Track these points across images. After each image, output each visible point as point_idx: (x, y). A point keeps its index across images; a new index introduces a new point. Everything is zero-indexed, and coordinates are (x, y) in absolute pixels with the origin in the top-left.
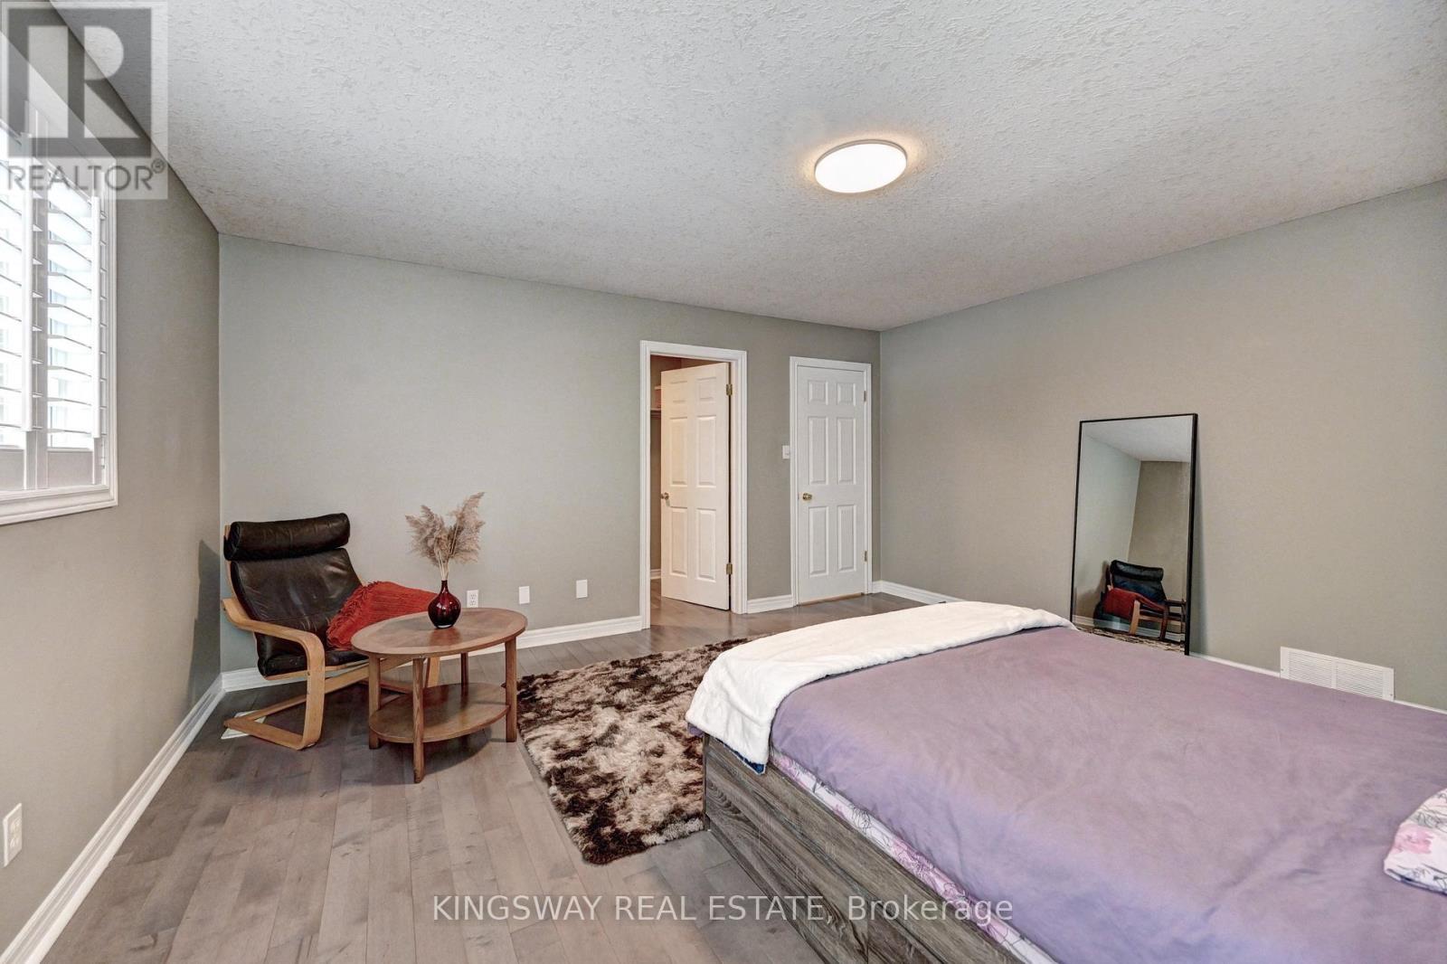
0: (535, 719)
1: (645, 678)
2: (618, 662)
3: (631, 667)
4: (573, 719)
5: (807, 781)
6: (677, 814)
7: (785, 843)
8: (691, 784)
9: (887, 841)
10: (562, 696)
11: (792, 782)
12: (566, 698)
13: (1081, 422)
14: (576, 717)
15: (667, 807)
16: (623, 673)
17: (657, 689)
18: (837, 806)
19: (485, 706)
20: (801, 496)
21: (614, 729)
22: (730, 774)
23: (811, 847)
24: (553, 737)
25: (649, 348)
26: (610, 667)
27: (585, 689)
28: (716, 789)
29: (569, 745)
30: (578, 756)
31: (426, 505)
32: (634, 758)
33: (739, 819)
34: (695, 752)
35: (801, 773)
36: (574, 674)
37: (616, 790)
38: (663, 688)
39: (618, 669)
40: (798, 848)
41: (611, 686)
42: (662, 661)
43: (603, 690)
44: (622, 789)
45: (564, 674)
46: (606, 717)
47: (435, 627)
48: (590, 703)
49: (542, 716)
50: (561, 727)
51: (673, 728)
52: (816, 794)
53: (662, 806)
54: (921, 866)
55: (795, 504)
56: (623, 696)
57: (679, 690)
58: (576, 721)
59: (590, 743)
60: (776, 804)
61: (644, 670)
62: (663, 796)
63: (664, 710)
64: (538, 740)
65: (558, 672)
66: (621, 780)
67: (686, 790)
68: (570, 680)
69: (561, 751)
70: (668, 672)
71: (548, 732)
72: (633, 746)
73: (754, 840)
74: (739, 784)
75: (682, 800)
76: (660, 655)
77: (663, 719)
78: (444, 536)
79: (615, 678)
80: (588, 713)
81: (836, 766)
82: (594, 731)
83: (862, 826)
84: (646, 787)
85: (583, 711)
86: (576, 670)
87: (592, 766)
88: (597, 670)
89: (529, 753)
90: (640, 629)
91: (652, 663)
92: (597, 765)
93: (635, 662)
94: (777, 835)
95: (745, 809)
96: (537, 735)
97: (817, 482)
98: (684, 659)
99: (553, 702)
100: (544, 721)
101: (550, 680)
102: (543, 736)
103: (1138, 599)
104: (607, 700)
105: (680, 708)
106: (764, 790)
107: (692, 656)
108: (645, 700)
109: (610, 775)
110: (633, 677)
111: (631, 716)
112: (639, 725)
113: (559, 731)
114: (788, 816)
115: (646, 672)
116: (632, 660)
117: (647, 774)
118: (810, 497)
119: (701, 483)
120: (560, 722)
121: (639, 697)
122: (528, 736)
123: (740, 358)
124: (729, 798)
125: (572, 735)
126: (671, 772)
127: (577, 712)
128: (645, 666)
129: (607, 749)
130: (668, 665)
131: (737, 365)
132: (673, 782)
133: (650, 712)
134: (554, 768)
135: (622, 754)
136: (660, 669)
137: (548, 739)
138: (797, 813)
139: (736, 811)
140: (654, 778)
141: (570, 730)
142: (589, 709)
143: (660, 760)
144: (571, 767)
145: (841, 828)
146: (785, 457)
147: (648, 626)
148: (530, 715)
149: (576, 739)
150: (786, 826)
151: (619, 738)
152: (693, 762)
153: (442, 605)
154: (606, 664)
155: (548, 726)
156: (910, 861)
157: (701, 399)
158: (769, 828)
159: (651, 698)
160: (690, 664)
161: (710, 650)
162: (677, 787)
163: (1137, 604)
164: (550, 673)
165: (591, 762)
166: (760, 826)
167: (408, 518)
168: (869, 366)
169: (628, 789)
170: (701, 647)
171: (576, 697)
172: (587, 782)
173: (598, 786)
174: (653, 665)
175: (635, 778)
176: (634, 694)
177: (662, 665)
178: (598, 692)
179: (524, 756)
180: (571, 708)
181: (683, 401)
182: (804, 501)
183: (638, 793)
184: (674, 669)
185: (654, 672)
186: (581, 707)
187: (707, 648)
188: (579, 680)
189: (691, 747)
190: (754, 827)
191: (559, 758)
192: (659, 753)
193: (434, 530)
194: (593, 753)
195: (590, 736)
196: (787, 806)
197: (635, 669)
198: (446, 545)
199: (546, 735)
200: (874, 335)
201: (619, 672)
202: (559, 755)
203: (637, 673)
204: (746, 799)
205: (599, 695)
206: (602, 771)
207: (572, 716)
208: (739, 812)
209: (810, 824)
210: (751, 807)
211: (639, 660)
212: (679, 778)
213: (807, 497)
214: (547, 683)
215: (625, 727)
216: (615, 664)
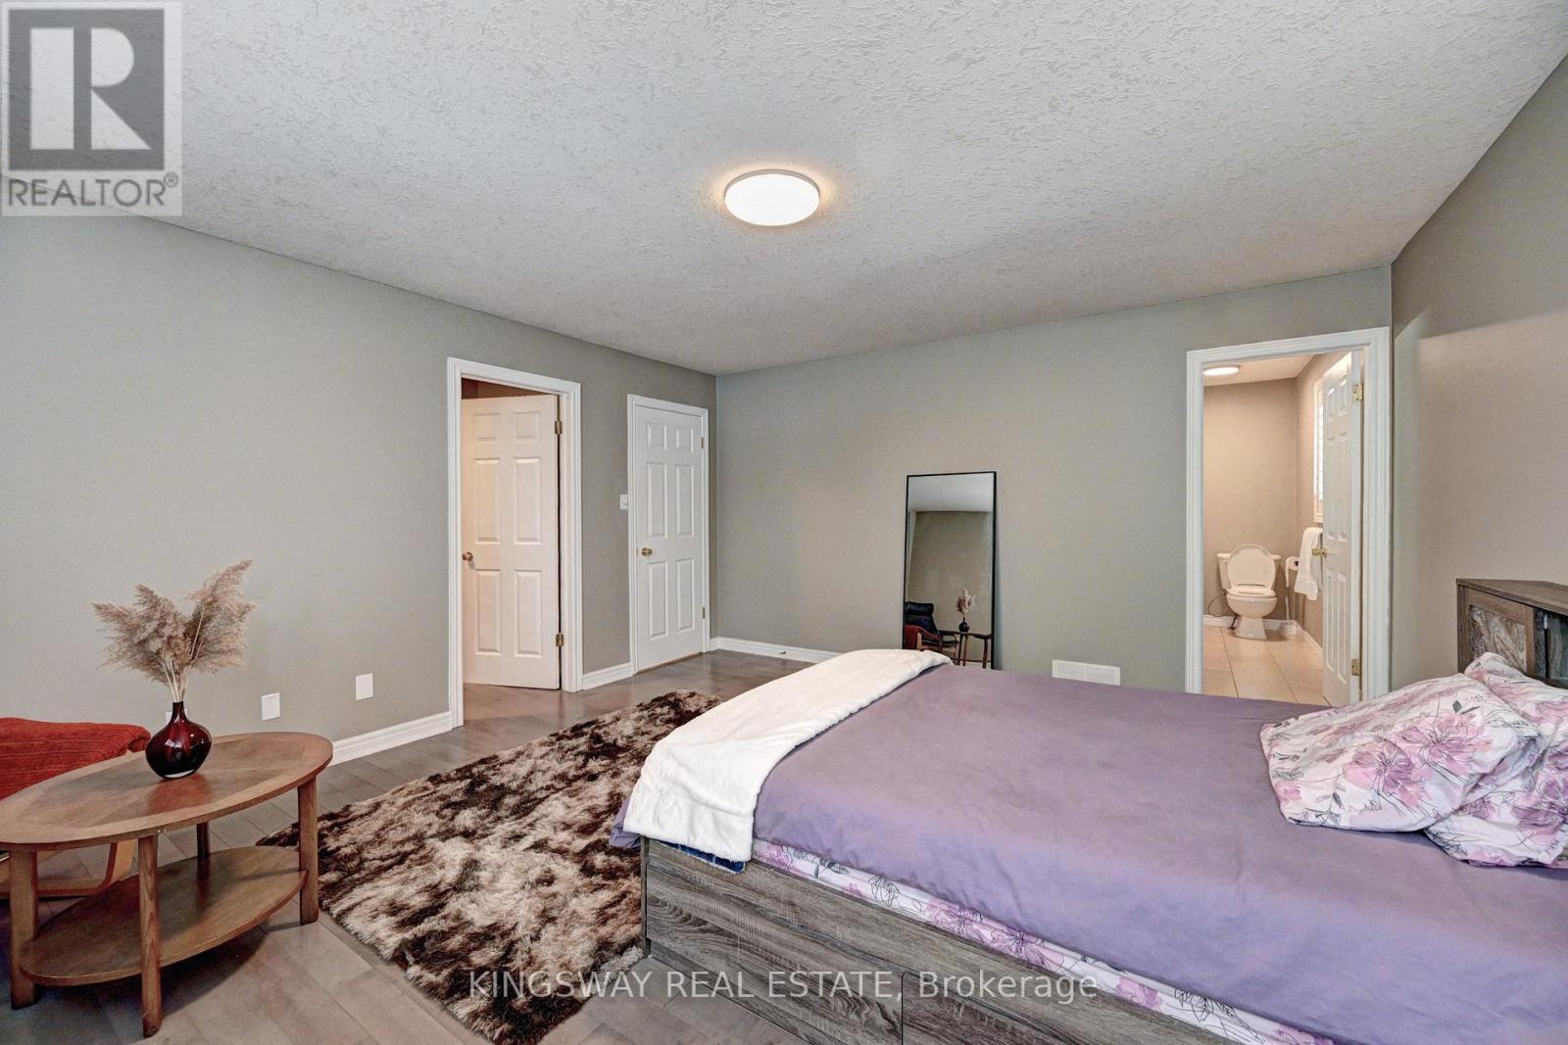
0: (341, 880)
1: (486, 791)
2: (438, 775)
3: (461, 779)
4: (403, 867)
5: (806, 866)
6: (604, 950)
7: (780, 943)
8: (606, 908)
9: (918, 905)
10: (370, 837)
11: (781, 871)
12: (379, 839)
13: (908, 477)
14: (407, 862)
15: (588, 945)
16: (455, 789)
17: (510, 801)
18: (851, 885)
19: (262, 881)
20: (640, 552)
21: (471, 865)
22: (686, 881)
23: (816, 937)
24: (381, 898)
25: (458, 369)
26: (429, 785)
27: (405, 820)
28: (665, 904)
29: (412, 903)
30: (434, 914)
31: (146, 585)
32: (518, 896)
33: (704, 931)
34: (593, 867)
35: (795, 859)
36: (377, 806)
37: (512, 943)
38: (518, 797)
39: (442, 786)
40: (800, 943)
41: (442, 809)
42: (501, 765)
43: (433, 818)
44: (520, 939)
45: (361, 806)
46: (454, 852)
47: (160, 778)
48: (419, 838)
49: (351, 873)
50: (388, 882)
51: (553, 845)
52: (821, 879)
53: (581, 946)
54: (963, 921)
55: (634, 560)
56: (466, 818)
57: (540, 795)
58: (409, 867)
59: (445, 892)
60: (763, 902)
61: (482, 779)
62: (577, 933)
63: (531, 825)
64: (357, 910)
65: (349, 806)
66: (513, 929)
67: (603, 916)
68: (374, 815)
69: (405, 914)
70: (515, 777)
71: (370, 894)
72: (508, 881)
73: (730, 951)
74: (705, 891)
75: (604, 931)
76: (495, 757)
77: (535, 836)
78: (180, 632)
79: (443, 798)
80: (422, 853)
81: (855, 842)
82: (444, 875)
83: (886, 899)
84: (550, 928)
85: (412, 852)
86: (379, 799)
87: (460, 923)
88: (410, 793)
89: (349, 931)
90: (450, 729)
91: (488, 769)
92: (468, 918)
93: (464, 772)
94: (767, 936)
95: (715, 917)
96: (353, 902)
97: (657, 535)
98: (529, 756)
99: (360, 850)
100: (357, 880)
101: (340, 820)
102: (364, 900)
103: (920, 631)
104: (443, 829)
105: (550, 818)
106: (742, 889)
107: (539, 751)
108: (499, 818)
109: (493, 927)
110: (469, 790)
111: (489, 843)
112: (504, 851)
113: (387, 888)
114: (780, 911)
115: (485, 781)
116: (458, 770)
117: (544, 911)
118: (650, 552)
119: (520, 539)
120: (384, 875)
121: (488, 816)
122: (336, 910)
123: (572, 392)
124: (686, 910)
125: (411, 889)
126: (574, 900)
127: (406, 855)
128: (481, 774)
129: (474, 894)
130: (512, 768)
131: (568, 398)
132: (581, 910)
133: (513, 832)
134: (404, 942)
135: (496, 895)
136: (503, 775)
137: (374, 903)
138: (793, 904)
139: (700, 922)
140: (554, 913)
141: (405, 882)
142: (422, 847)
143: (553, 889)
144: (430, 934)
145: (858, 906)
146: (623, 507)
147: (461, 723)
148: (331, 877)
149: (420, 892)
150: (782, 923)
151: (484, 875)
152: (597, 879)
153: (174, 740)
154: (421, 782)
155: (367, 886)
156: (950, 920)
157: (520, 437)
158: (752, 930)
159: (508, 813)
160: (540, 762)
161: (558, 739)
162: (590, 918)
163: (919, 635)
164: (336, 810)
165: (458, 917)
166: (740, 933)
167: (99, 608)
168: (707, 411)
169: (528, 938)
170: (546, 739)
171: (396, 835)
172: (463, 946)
173: (481, 946)
174: (492, 772)
175: (530, 921)
176: (479, 813)
177: (504, 769)
178: (428, 822)
179: (340, 937)
180: (394, 852)
181: (493, 438)
182: (644, 558)
183: (543, 938)
184: (523, 771)
185: (496, 780)
186: (408, 847)
187: (554, 739)
188: (388, 812)
189: (586, 862)
190: (730, 935)
191: (402, 925)
192: (549, 880)
193: (163, 625)
194: (455, 904)
195: (440, 883)
196: (778, 900)
197: (469, 781)
198: (185, 647)
199: (369, 898)
200: (710, 379)
201: (445, 789)
202: (403, 921)
203: (471, 784)
204: (714, 905)
205: (430, 825)
206: (478, 924)
207: (400, 862)
208: (705, 923)
209: (813, 912)
210: (719, 912)
211: (469, 768)
212: (587, 905)
213: (647, 552)
214: (340, 825)
215: (488, 859)
216: (436, 779)
